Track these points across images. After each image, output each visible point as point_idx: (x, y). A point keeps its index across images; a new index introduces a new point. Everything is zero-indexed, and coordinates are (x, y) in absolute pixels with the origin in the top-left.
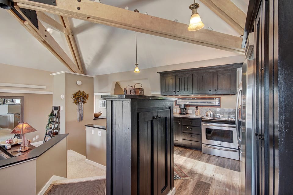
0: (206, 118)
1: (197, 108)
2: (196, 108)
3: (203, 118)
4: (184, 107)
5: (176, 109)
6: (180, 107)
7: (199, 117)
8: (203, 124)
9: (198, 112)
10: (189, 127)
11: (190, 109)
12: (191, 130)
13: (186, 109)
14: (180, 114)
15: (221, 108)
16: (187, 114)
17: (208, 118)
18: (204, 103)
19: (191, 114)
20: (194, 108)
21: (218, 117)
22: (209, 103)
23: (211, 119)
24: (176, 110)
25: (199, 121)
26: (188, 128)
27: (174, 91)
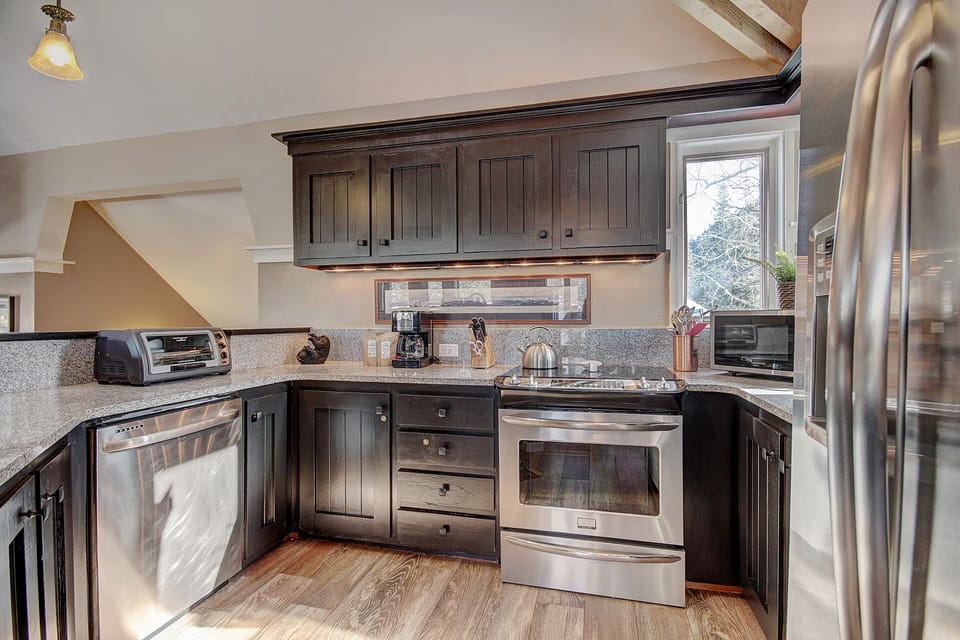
0: (522, 383)
1: (478, 327)
2: (475, 328)
3: (507, 383)
4: (417, 324)
5: (378, 338)
6: (394, 330)
7: (486, 377)
8: (506, 417)
9: (484, 351)
10: (433, 436)
11: (446, 336)
12: (442, 452)
13: (426, 338)
14: (395, 364)
15: (591, 327)
16: (434, 360)
17: (533, 383)
18: (515, 303)
19: (452, 361)
20: (464, 330)
21: (578, 371)
22: (538, 304)
23: (548, 386)
24: (378, 345)
25: (489, 400)
26: (426, 442)
27: (365, 243)
